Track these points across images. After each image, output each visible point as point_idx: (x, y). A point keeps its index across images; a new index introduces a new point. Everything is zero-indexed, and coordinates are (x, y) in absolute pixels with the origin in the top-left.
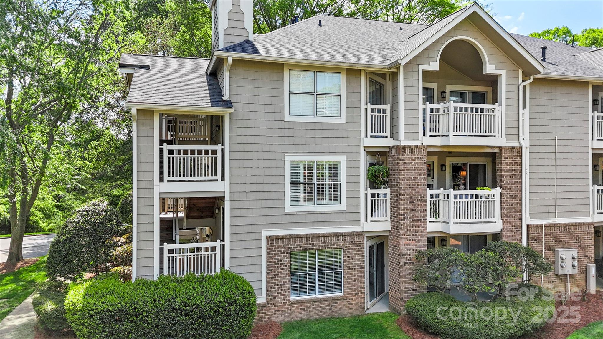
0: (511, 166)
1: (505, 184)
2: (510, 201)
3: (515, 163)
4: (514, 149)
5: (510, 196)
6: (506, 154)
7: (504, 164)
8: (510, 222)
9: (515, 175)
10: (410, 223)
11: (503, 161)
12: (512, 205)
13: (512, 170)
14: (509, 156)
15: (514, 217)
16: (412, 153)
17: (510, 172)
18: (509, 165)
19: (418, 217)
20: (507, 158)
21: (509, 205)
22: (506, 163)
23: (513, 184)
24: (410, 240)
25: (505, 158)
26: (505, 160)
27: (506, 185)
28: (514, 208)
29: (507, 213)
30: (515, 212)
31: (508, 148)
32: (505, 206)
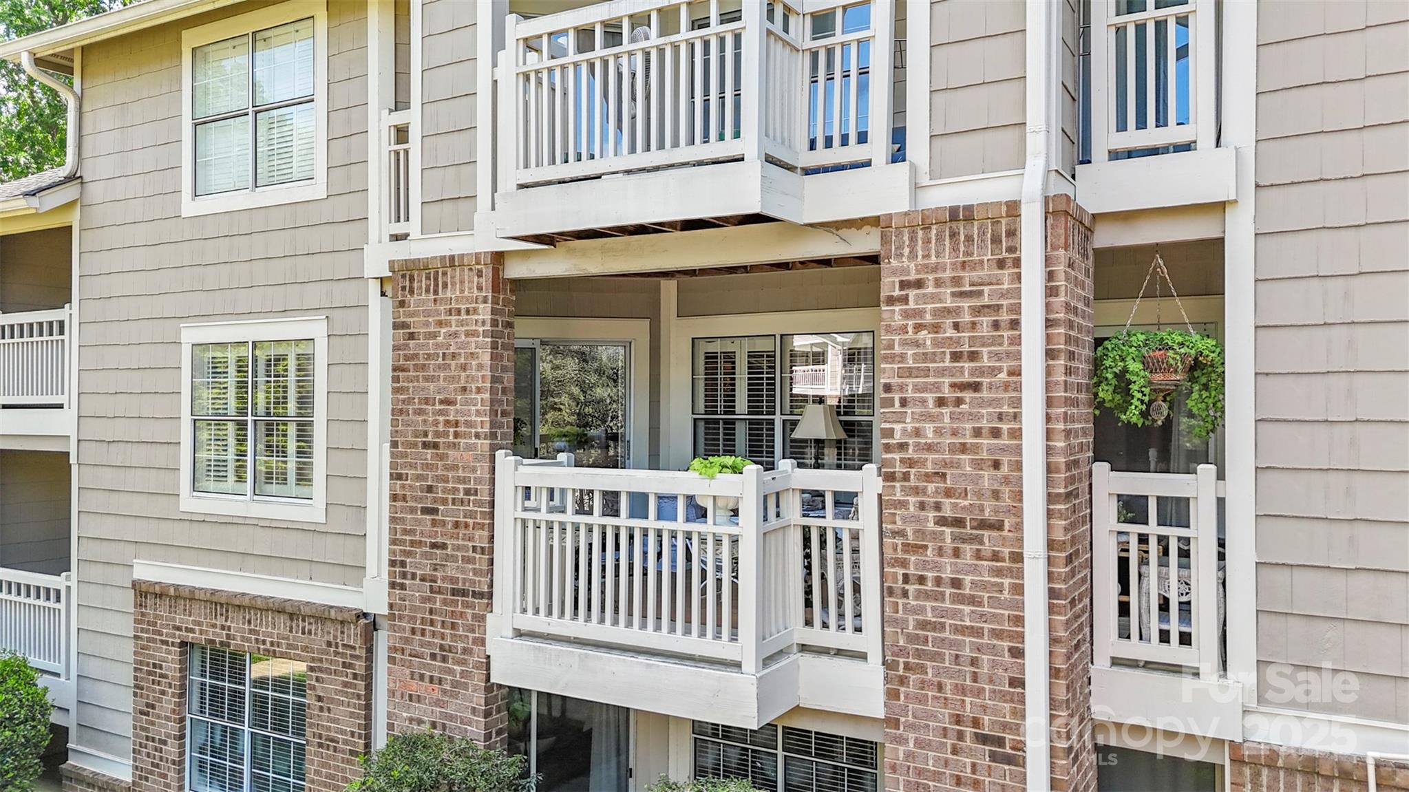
0: (950, 333)
1: (902, 446)
2: (940, 552)
3: (978, 311)
4: (969, 219)
5: (942, 521)
6: (912, 255)
7: (898, 320)
8: (940, 687)
9: (976, 387)
10: (424, 600)
11: (891, 301)
12: (956, 583)
13: (956, 357)
14: (935, 269)
15: (974, 662)
16: (436, 292)
17: (941, 372)
18: (936, 328)
19: (454, 580)
20: (919, 284)
21: (938, 581)
22: (906, 315)
23: (964, 448)
24: (422, 677)
25: (904, 285)
26: (905, 300)
27: (911, 453)
28: (972, 600)
29: (923, 625)
30: (977, 632)
31: (923, 222)
32: (906, 579)
